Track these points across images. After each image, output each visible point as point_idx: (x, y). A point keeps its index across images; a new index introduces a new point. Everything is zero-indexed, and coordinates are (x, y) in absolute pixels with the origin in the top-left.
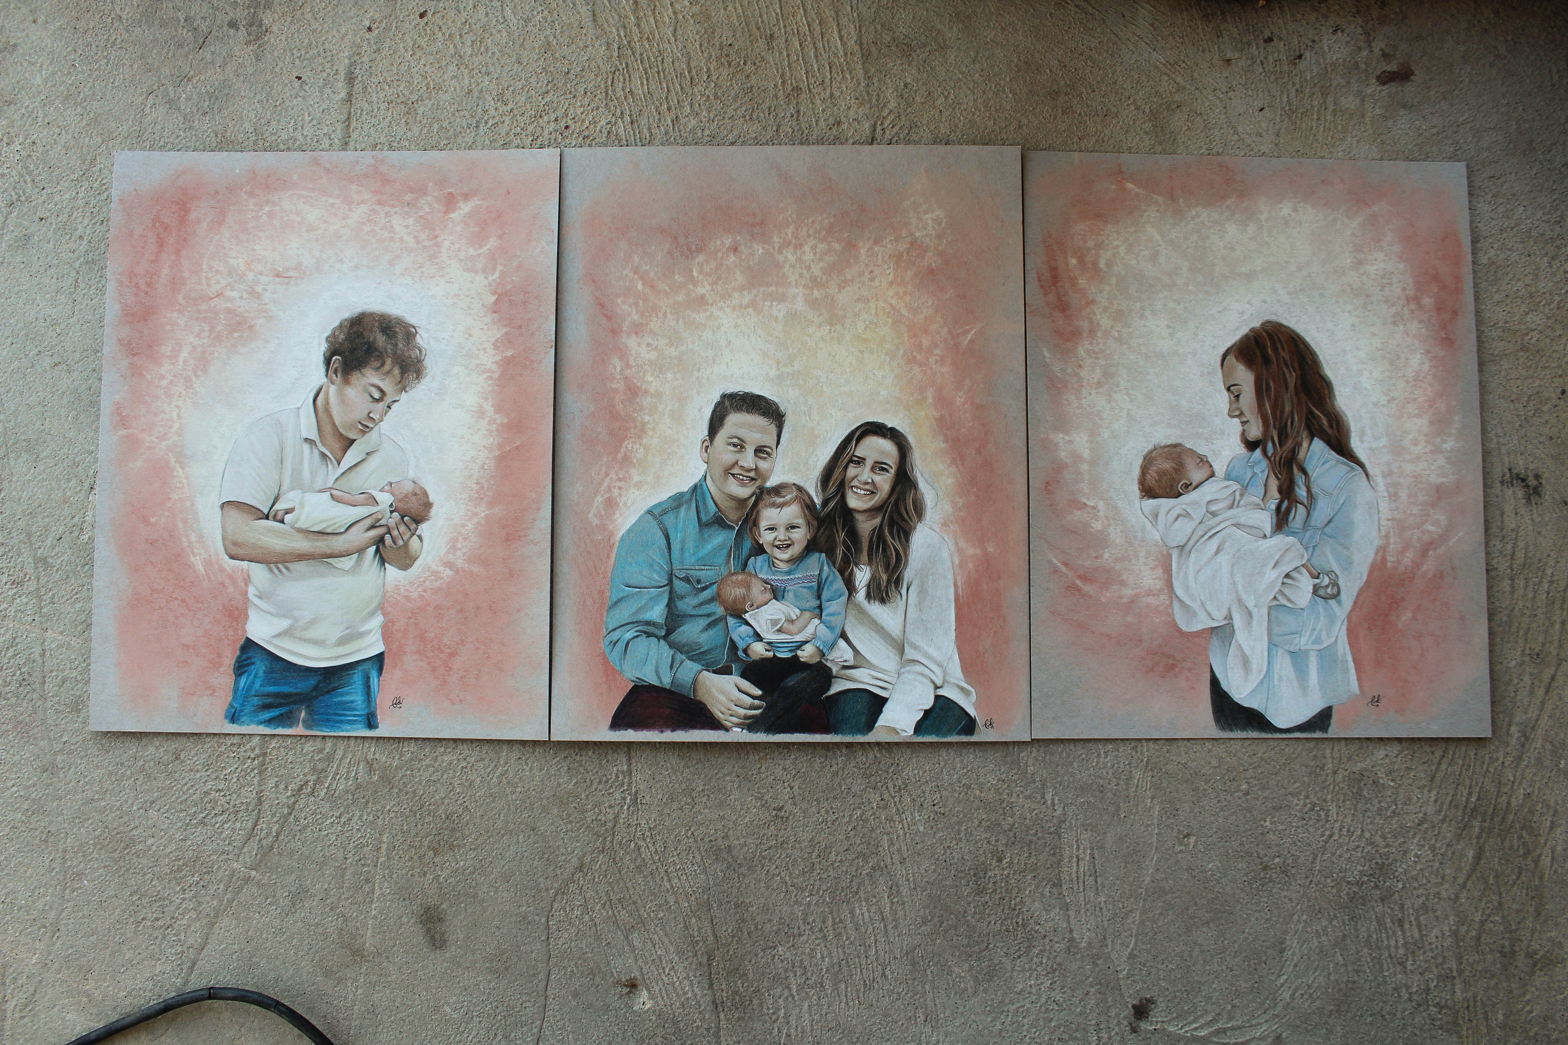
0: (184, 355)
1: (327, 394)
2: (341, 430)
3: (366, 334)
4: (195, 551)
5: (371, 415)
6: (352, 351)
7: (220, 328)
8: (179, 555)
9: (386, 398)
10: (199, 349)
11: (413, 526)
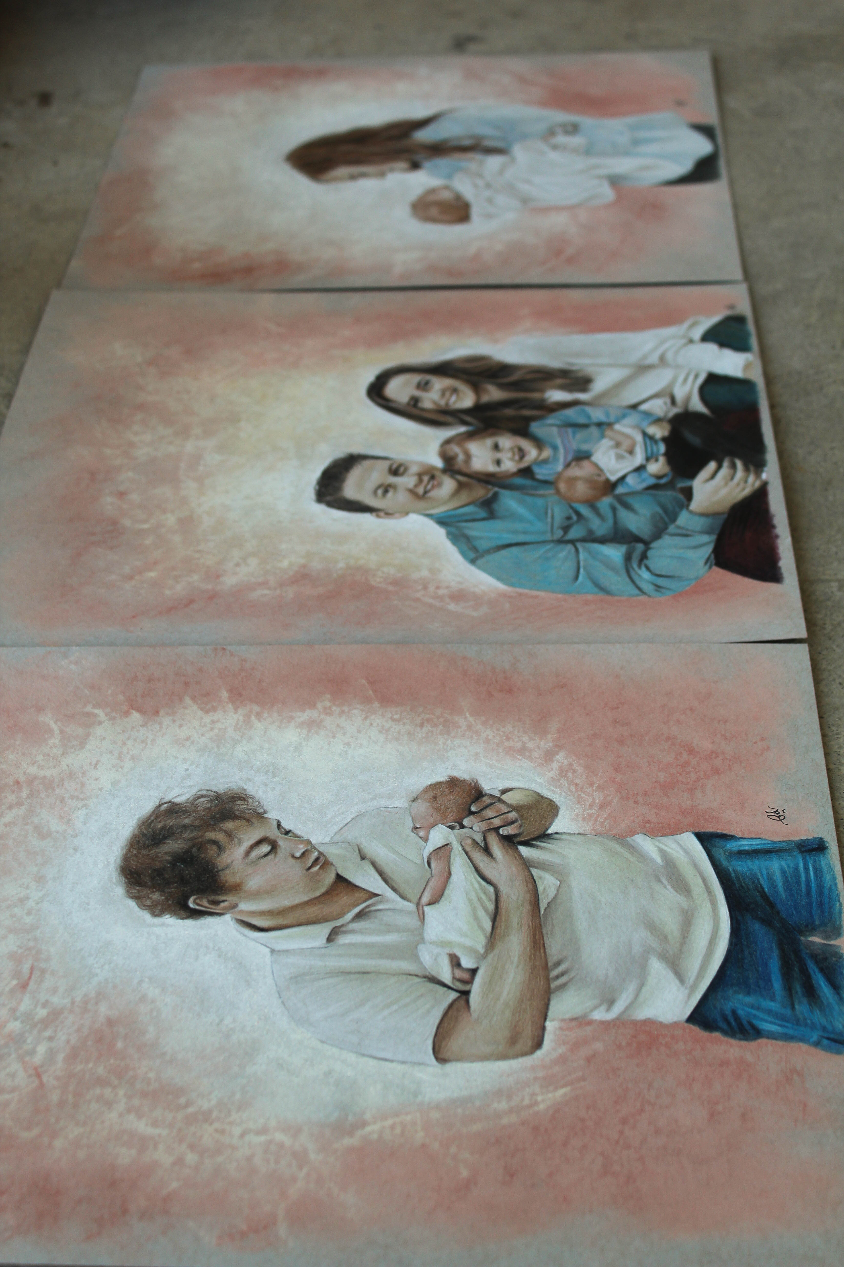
0: (142, 1127)
1: (253, 913)
2: (318, 893)
3: (158, 865)
4: (526, 1102)
5: (298, 854)
6: (183, 881)
7: (101, 1070)
8: (536, 1129)
9: (272, 837)
10: (136, 1102)
11: (487, 801)
